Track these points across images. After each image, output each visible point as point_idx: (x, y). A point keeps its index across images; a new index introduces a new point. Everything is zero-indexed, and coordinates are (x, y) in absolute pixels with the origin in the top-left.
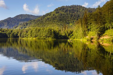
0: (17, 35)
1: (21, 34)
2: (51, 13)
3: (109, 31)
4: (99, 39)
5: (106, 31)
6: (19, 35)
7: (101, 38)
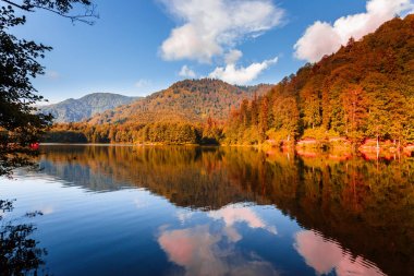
0: (107, 136)
1: (115, 134)
2: (163, 92)
3: (309, 129)
4: (295, 144)
5: (305, 131)
6: (110, 136)
7: (300, 143)
